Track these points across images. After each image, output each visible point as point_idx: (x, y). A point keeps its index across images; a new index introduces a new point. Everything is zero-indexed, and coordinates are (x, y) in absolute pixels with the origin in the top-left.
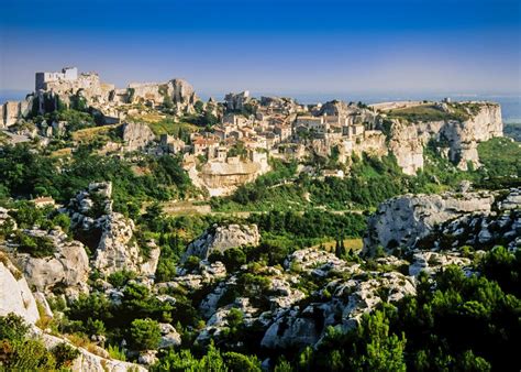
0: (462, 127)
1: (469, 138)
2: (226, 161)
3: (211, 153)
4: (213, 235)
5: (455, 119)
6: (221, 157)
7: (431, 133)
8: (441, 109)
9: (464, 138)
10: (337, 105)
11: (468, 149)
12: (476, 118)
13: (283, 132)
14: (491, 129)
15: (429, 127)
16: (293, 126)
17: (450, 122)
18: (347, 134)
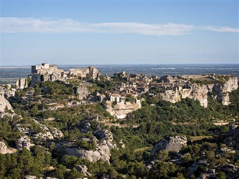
0: (223, 86)
1: (226, 91)
2: (125, 103)
3: (118, 100)
4: (169, 141)
5: (219, 83)
6: (123, 102)
7: (209, 89)
8: (212, 78)
9: (224, 91)
10: (168, 78)
11: (226, 96)
12: (228, 83)
13: (145, 90)
14: (233, 87)
15: (207, 86)
16: (149, 87)
17: (217, 84)
18: (175, 91)
